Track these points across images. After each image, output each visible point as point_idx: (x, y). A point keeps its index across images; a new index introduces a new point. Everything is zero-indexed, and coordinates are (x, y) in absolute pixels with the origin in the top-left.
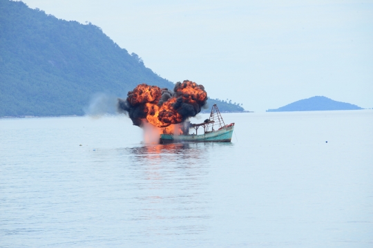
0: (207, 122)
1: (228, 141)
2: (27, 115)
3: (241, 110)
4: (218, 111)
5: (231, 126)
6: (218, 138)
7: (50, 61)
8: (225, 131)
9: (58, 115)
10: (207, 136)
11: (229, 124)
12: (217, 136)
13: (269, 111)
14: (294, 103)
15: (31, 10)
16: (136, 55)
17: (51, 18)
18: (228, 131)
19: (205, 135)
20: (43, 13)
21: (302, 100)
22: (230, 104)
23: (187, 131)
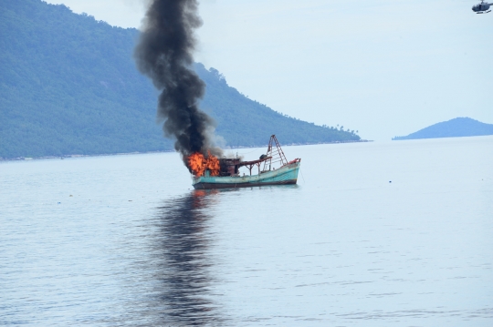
1: (292, 183)
2: (73, 154)
6: (277, 179)
7: (102, 83)
8: (287, 169)
9: (115, 153)
10: (262, 177)
12: (276, 176)
13: (396, 138)
14: (430, 127)
15: (76, 15)
16: (216, 71)
17: (103, 25)
18: (291, 169)
19: (259, 175)
20: (92, 19)
21: (440, 124)
22: (342, 131)
23: (236, 171)
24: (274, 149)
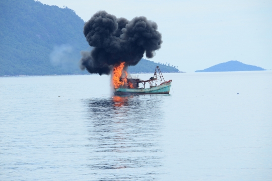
0: (152, 79)
1: (167, 93)
2: (20, 74)
3: (177, 71)
4: (160, 72)
5: (169, 82)
6: (160, 91)
8: (165, 86)
9: (44, 74)
11: (168, 81)
12: (159, 89)
13: (197, 71)
17: (38, 3)
18: (167, 86)
19: (150, 88)
22: (169, 66)
23: (137, 85)
24: (158, 74)
